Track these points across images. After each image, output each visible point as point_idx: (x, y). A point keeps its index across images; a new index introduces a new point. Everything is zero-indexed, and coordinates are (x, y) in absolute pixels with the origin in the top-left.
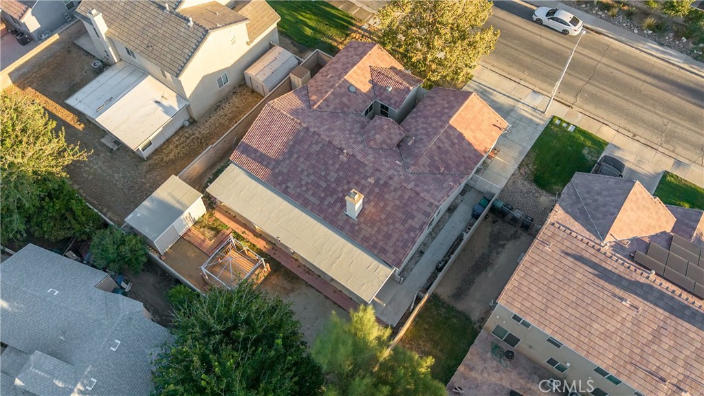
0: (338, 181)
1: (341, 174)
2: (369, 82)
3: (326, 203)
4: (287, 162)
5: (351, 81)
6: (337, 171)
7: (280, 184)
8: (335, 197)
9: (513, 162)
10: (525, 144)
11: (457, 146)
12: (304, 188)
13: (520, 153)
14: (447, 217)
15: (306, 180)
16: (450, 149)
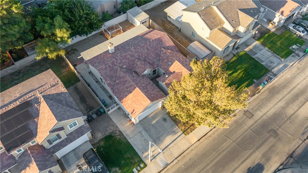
2: (174, 71)
5: (174, 64)
9: (124, 129)
10: (132, 139)
11: (126, 90)
13: (128, 135)
14: (108, 95)
16: (125, 86)
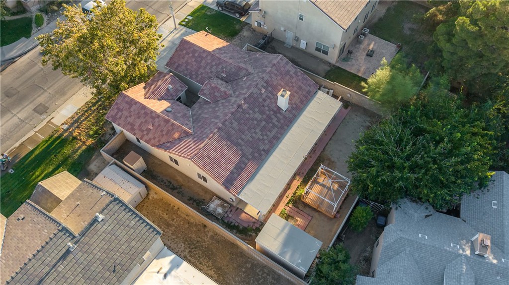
0: (262, 112)
1: (257, 110)
3: (277, 123)
4: (244, 147)
6: (254, 112)
7: (261, 155)
8: (273, 117)
12: (265, 137)
15: (259, 135)
